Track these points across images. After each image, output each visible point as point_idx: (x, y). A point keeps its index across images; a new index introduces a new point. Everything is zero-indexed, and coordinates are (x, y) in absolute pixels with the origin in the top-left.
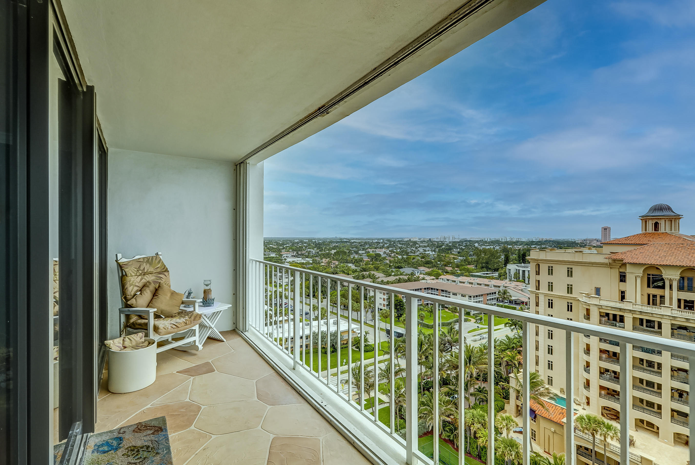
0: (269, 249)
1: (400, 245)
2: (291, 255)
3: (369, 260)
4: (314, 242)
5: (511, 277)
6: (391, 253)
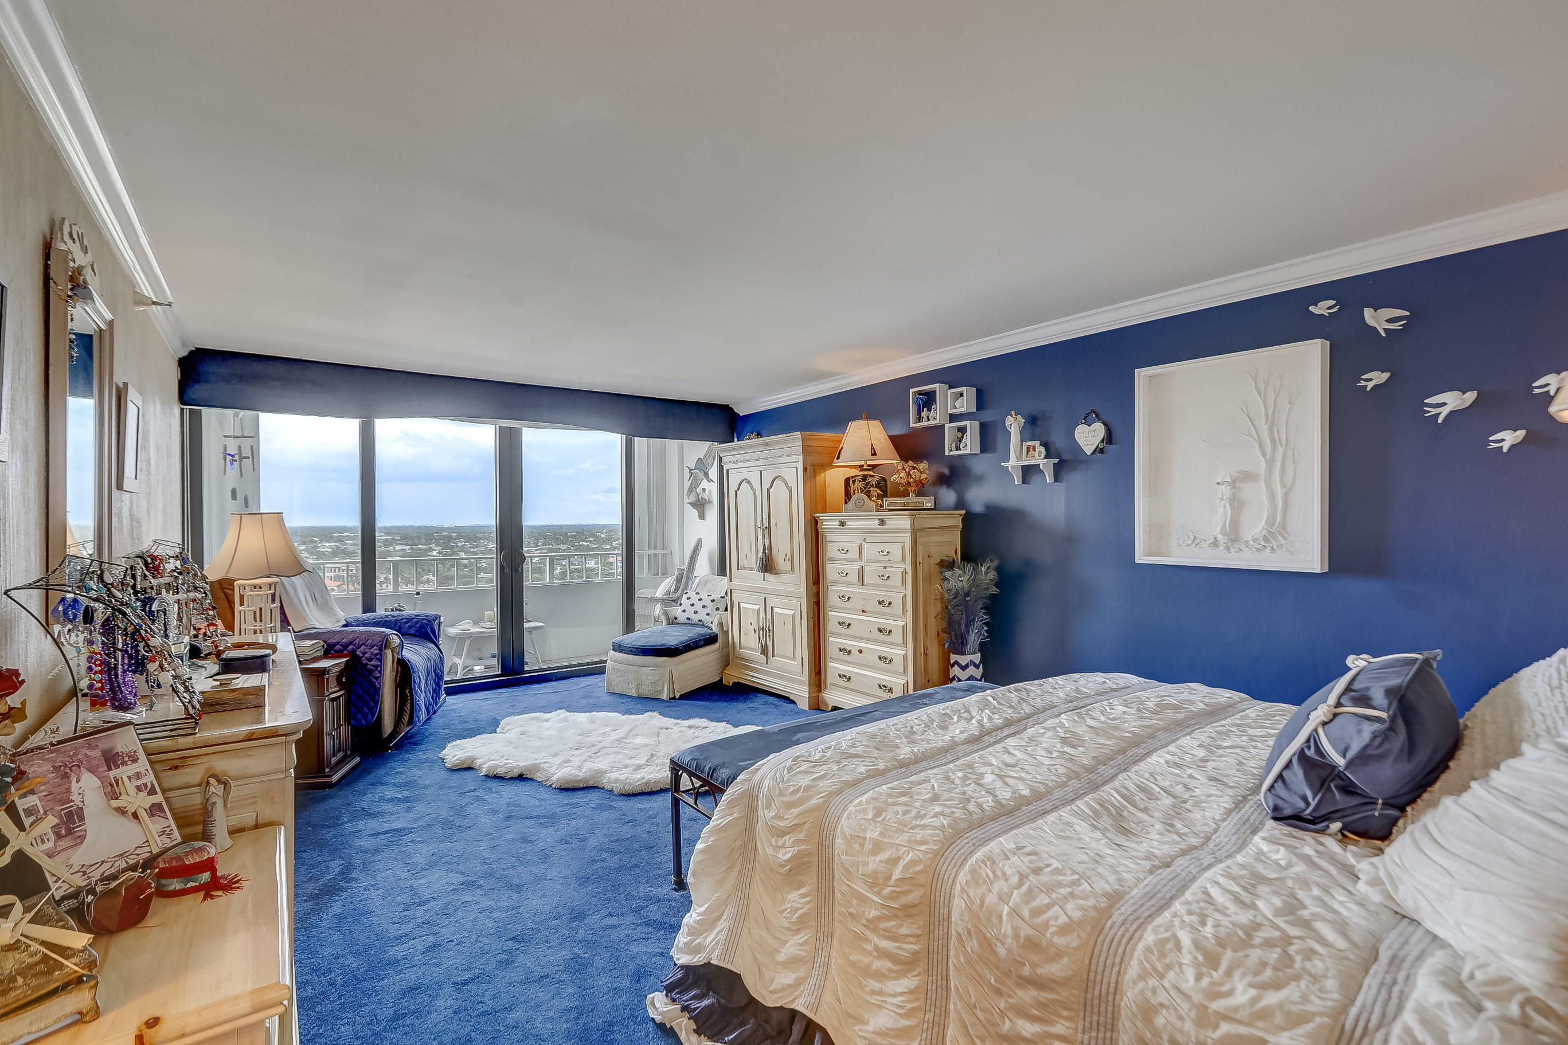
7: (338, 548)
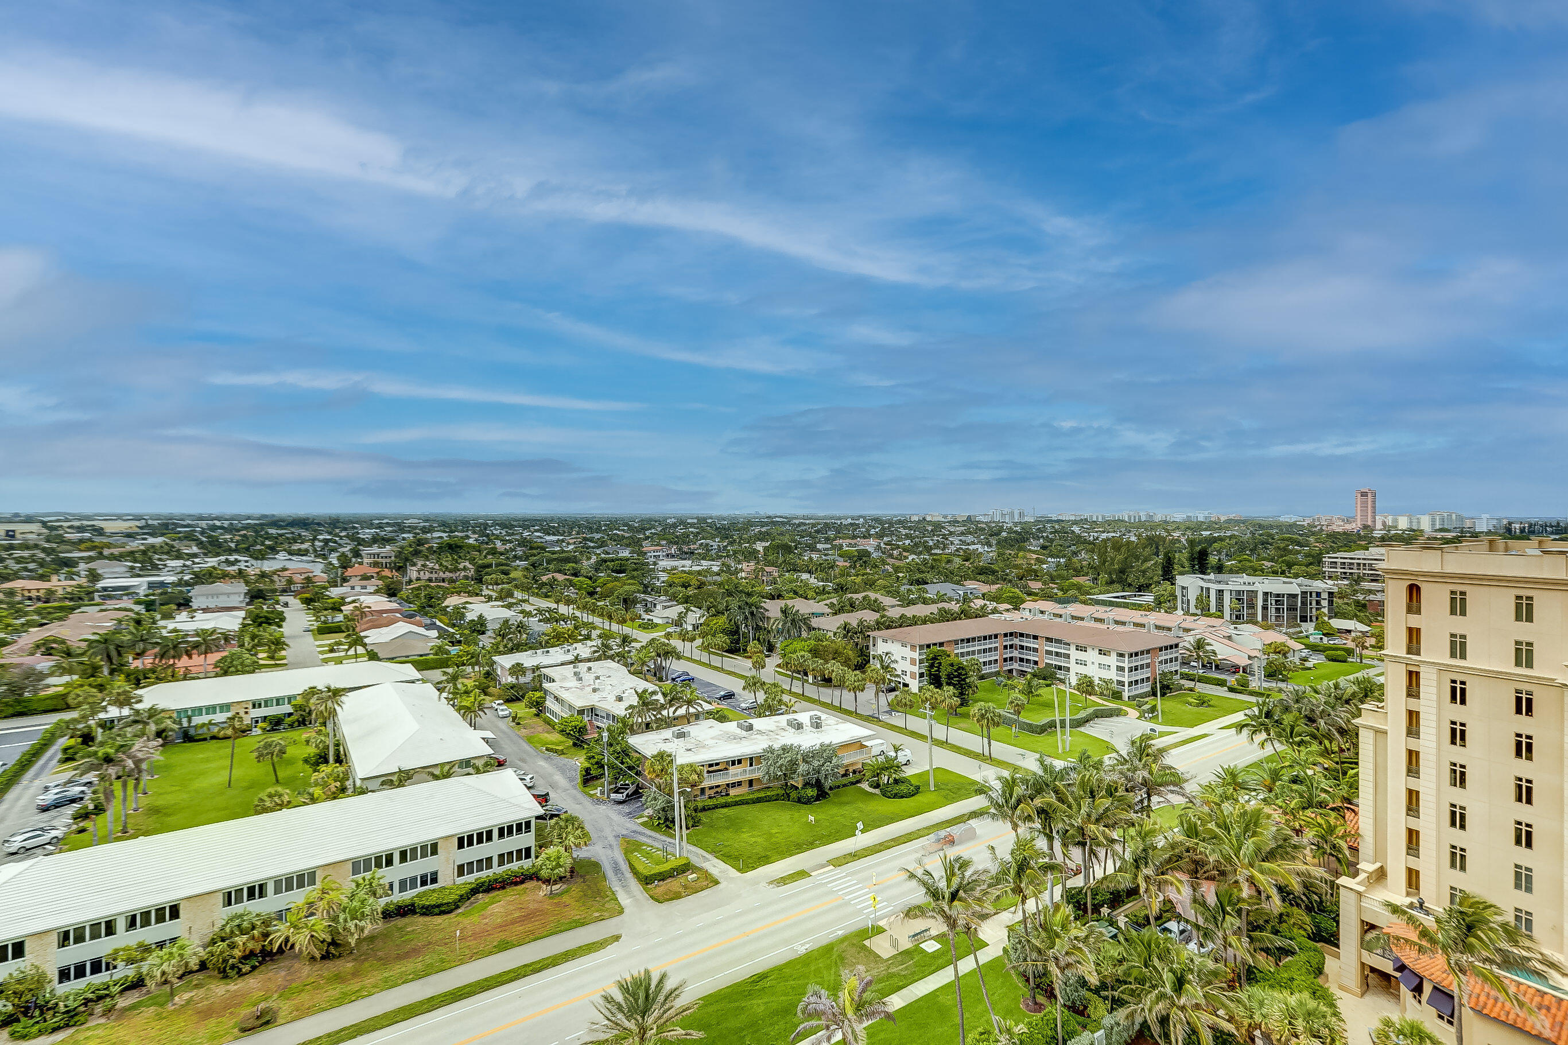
0: (615, 541)
1: (904, 532)
2: (664, 554)
3: (847, 564)
4: (711, 523)
5: (1188, 604)
6: (892, 549)
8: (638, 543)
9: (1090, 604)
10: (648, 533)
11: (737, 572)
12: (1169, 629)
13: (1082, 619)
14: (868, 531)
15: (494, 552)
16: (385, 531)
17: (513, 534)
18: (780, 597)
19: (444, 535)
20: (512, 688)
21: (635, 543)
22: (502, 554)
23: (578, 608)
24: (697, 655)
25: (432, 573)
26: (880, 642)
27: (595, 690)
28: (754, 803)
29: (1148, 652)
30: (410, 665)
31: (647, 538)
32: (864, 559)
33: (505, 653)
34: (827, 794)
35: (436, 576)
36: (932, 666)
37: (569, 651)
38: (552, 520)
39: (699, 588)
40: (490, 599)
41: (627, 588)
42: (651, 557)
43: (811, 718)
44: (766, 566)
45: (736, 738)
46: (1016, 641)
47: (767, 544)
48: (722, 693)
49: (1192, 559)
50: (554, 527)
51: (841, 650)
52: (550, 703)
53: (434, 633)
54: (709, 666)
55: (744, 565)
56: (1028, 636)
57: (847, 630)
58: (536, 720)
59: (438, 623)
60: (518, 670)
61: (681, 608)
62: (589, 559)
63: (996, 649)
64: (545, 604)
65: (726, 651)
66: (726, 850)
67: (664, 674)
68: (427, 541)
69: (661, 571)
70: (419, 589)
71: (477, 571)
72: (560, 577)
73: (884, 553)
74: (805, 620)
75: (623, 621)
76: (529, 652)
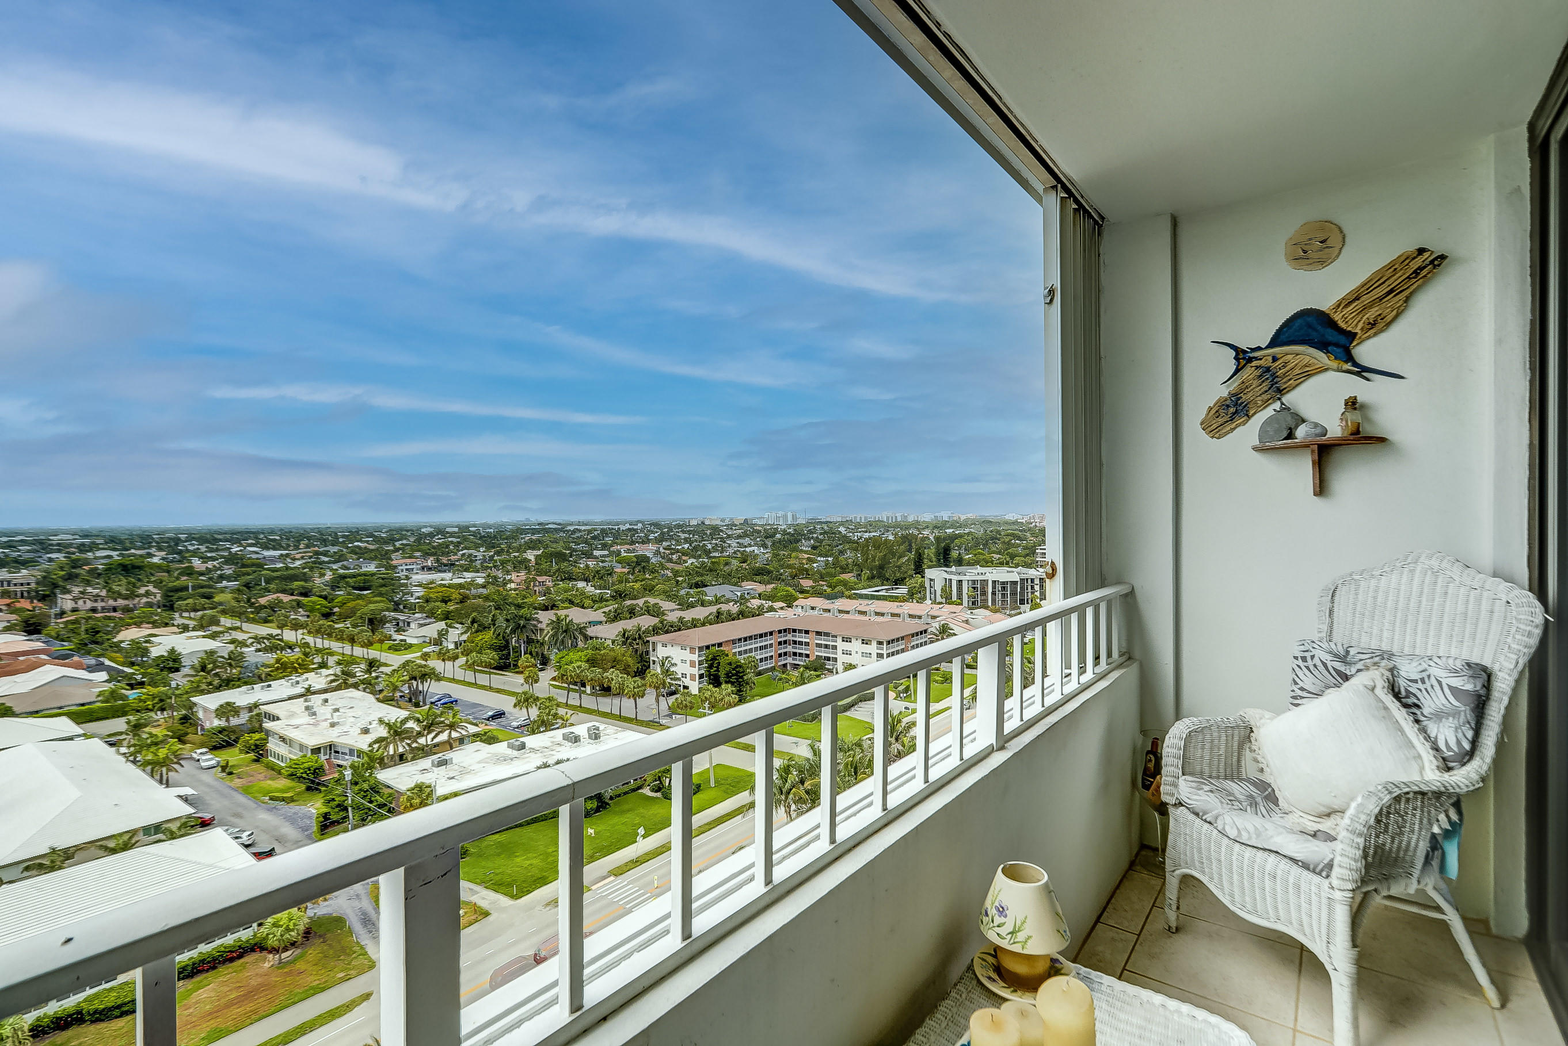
0: (356, 554)
1: (683, 536)
2: (419, 567)
3: (626, 570)
4: (474, 532)
5: (935, 595)
6: (672, 554)
7: (7, 556)
8: (386, 556)
9: (854, 598)
10: (398, 544)
11: (505, 584)
12: (920, 617)
13: (848, 612)
14: (647, 536)
15: (190, 572)
16: (19, 551)
17: (217, 550)
18: (554, 606)
19: (114, 554)
20: (220, 732)
21: (384, 557)
22: (202, 574)
23: (309, 632)
24: (460, 675)
25: (96, 601)
26: (659, 647)
27: (333, 725)
28: (529, 824)
29: (903, 638)
30: (64, 719)
31: (397, 550)
32: (643, 564)
33: (209, 692)
34: (608, 804)
35: (103, 604)
36: (711, 667)
37: (298, 683)
38: (272, 532)
39: (461, 602)
40: (185, 628)
41: (372, 606)
42: (402, 571)
43: (589, 729)
44: (538, 575)
45: (506, 759)
46: (789, 637)
47: (540, 552)
48: (490, 713)
49: (938, 554)
50: (275, 540)
51: (620, 658)
52: (273, 745)
53: (103, 676)
54: (475, 685)
55: (513, 576)
56: (800, 631)
57: (626, 638)
58: (256, 766)
59: (107, 662)
60: (227, 710)
61: (442, 625)
62: (322, 575)
63: (771, 645)
64: (263, 630)
65: (494, 668)
66: (497, 878)
67: (421, 698)
68: (87, 562)
69: (416, 586)
70: (76, 622)
71: (166, 596)
72: (286, 598)
73: (663, 558)
74: (582, 630)
75: (369, 644)
76: (244, 688)
